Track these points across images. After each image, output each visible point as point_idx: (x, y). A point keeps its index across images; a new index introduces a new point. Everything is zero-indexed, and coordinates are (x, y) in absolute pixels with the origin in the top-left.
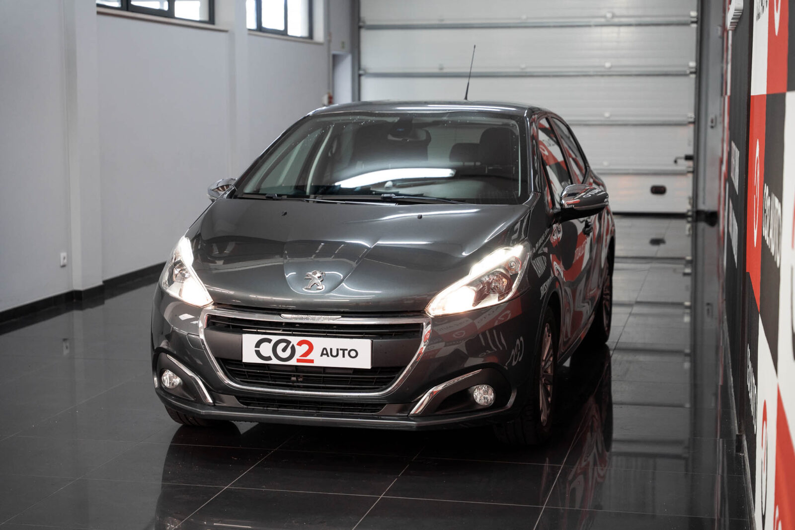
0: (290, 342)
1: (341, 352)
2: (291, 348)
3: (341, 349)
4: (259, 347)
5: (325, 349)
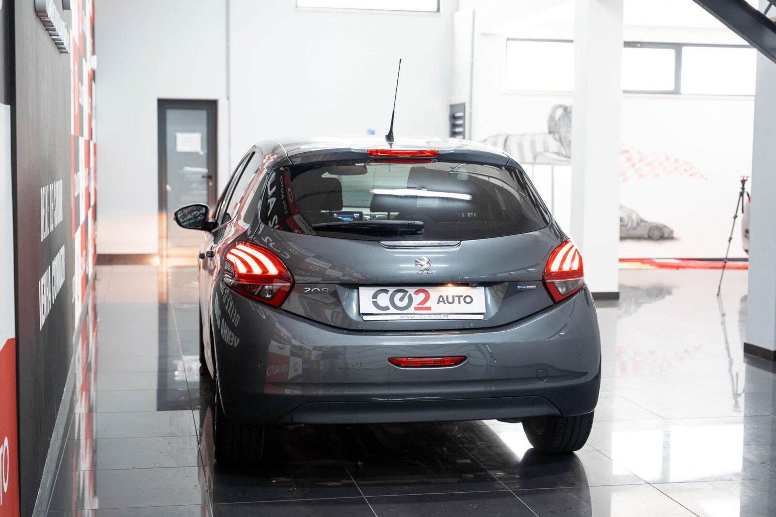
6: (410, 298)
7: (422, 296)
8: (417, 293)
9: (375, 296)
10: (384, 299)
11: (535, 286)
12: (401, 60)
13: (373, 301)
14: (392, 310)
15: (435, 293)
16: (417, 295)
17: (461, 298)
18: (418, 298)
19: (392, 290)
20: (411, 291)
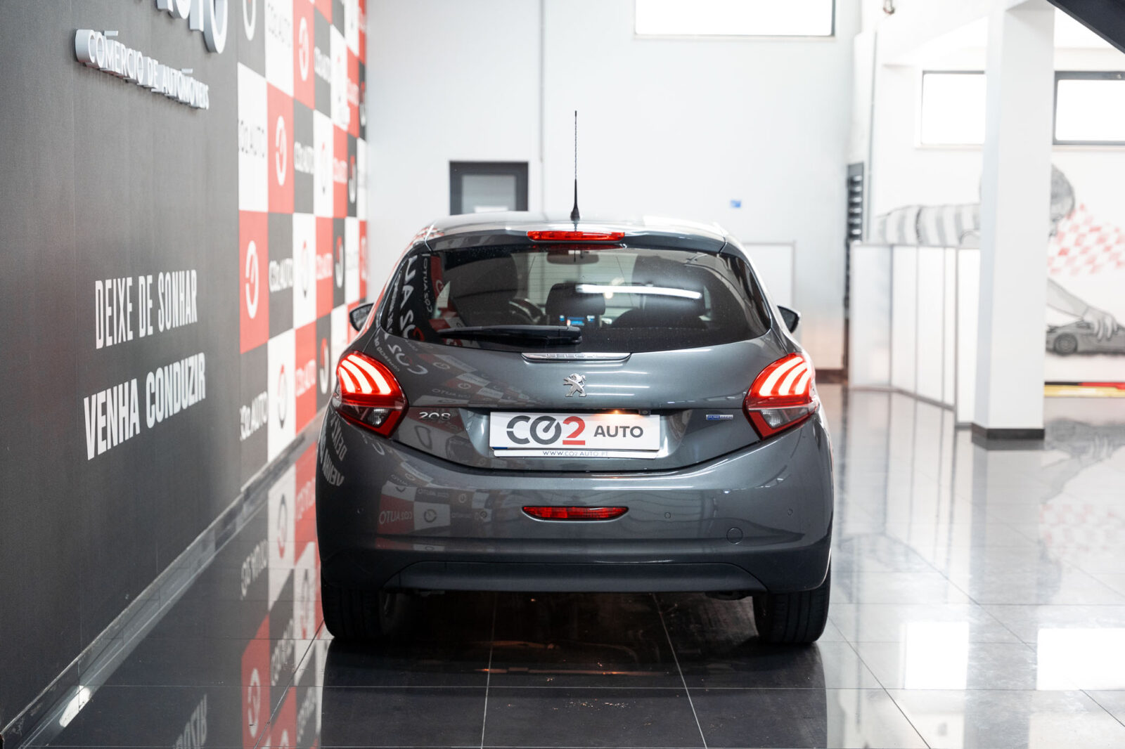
6: (558, 429)
7: (574, 426)
8: (567, 421)
9: (511, 425)
10: (522, 430)
11: (732, 416)
12: (576, 112)
13: (508, 432)
14: (533, 444)
15: (591, 422)
16: (568, 424)
17: (627, 429)
18: (569, 429)
19: (534, 417)
20: (560, 418)
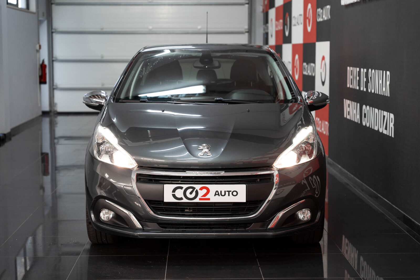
0: (195, 188)
1: (227, 193)
2: (195, 192)
3: (227, 191)
4: (175, 192)
5: (217, 191)
